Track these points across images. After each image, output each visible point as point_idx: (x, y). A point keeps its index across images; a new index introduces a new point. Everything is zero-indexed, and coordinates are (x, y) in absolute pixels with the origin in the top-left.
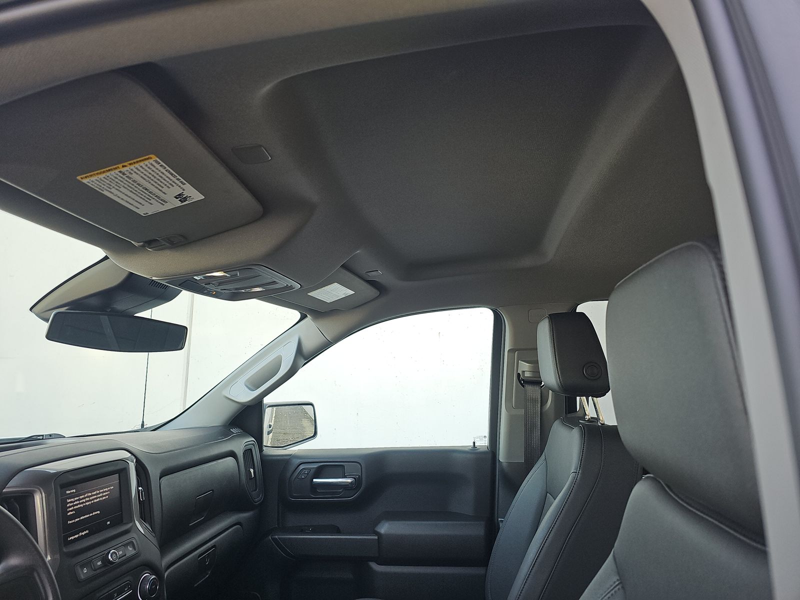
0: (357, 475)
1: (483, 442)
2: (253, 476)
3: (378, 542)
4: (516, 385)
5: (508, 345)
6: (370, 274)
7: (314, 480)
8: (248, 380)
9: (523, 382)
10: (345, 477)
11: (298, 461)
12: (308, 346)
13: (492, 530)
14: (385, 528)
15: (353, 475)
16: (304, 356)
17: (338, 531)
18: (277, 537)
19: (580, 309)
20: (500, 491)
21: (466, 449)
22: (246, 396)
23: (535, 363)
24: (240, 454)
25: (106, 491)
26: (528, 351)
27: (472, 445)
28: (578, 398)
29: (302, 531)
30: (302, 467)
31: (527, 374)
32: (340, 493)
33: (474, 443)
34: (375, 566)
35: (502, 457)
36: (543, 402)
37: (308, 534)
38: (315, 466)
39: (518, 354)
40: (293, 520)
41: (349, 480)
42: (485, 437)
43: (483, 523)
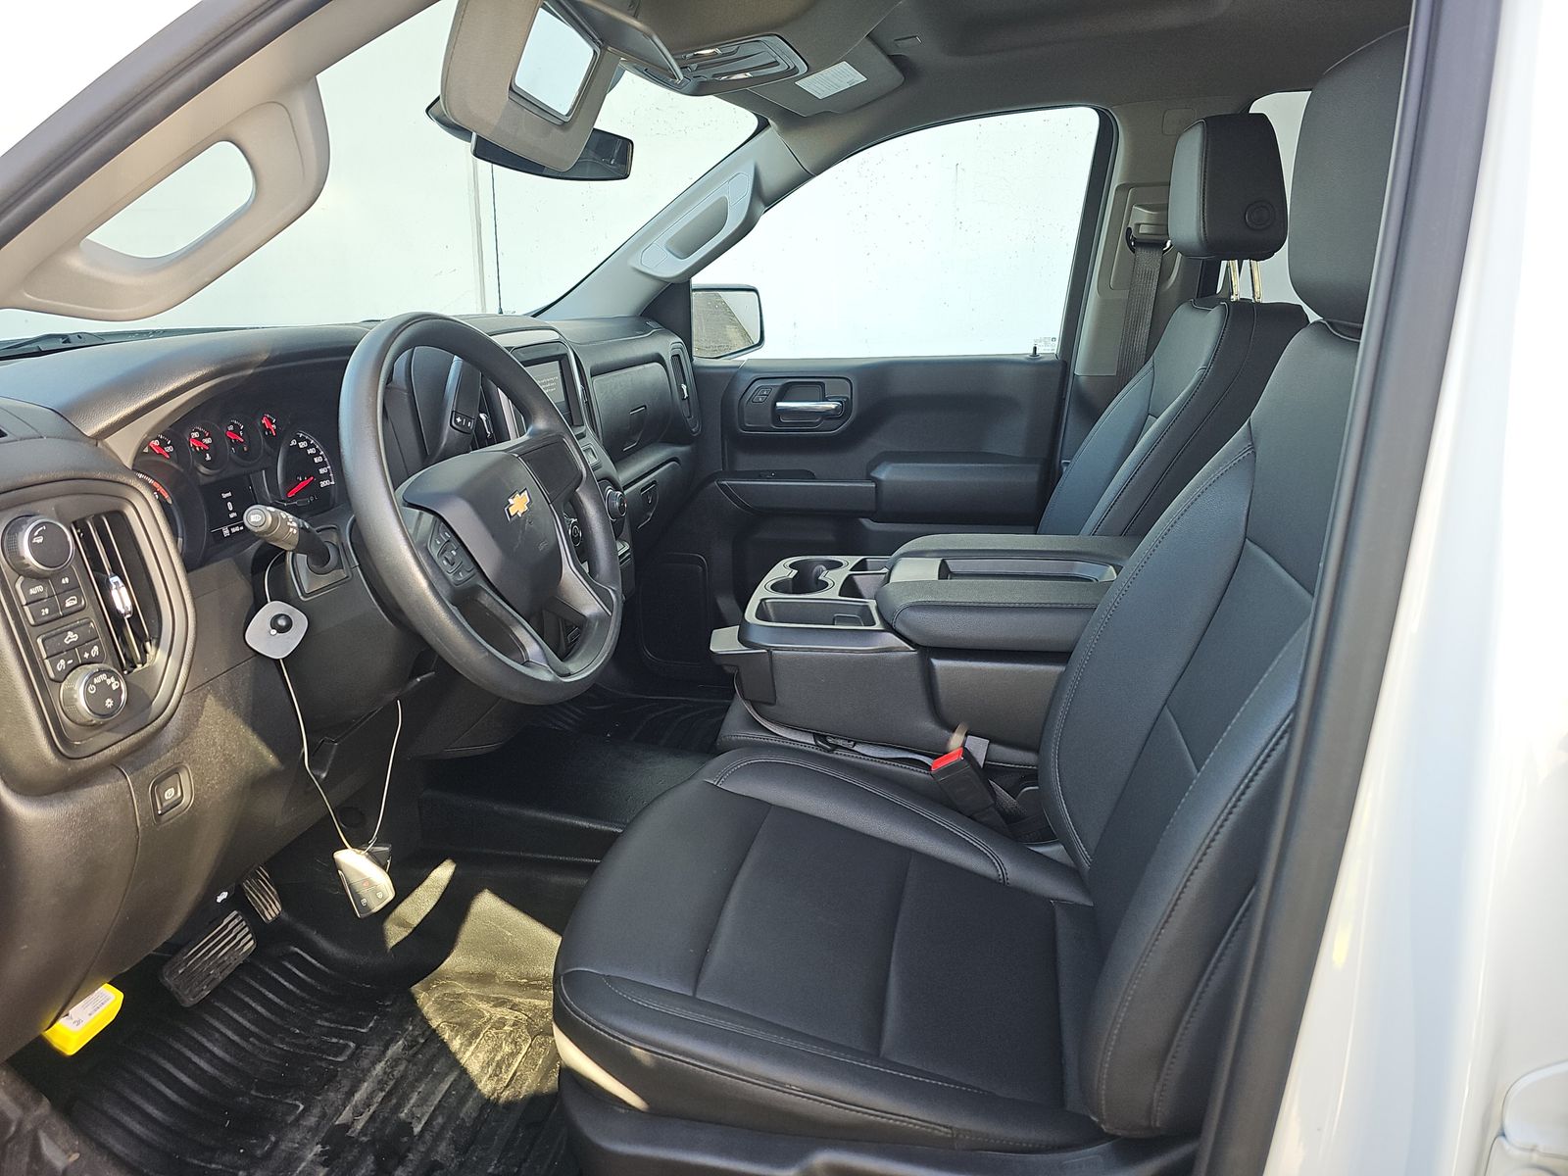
0: (844, 397)
1: (1050, 348)
2: (686, 395)
3: (877, 492)
4: (1122, 247)
5: (1117, 179)
6: (899, 43)
7: (779, 404)
8: (671, 241)
9: (1135, 243)
10: (825, 399)
11: (753, 376)
12: (771, 181)
13: (1050, 476)
14: (885, 473)
15: (839, 397)
16: (765, 197)
17: (811, 476)
18: (725, 483)
19: (1256, 108)
20: (1069, 420)
21: (1022, 358)
22: (671, 268)
23: (1162, 209)
24: (668, 359)
25: (551, 382)
26: (1153, 187)
27: (1031, 352)
28: (1224, 263)
29: (759, 476)
30: (757, 385)
31: (1143, 230)
32: (817, 424)
33: (1035, 348)
34: (866, 522)
35: (1079, 368)
36: (1164, 276)
37: (769, 480)
38: (780, 383)
39: (1134, 194)
40: (746, 461)
41: (832, 405)
42: (1054, 339)
43: (1037, 466)
